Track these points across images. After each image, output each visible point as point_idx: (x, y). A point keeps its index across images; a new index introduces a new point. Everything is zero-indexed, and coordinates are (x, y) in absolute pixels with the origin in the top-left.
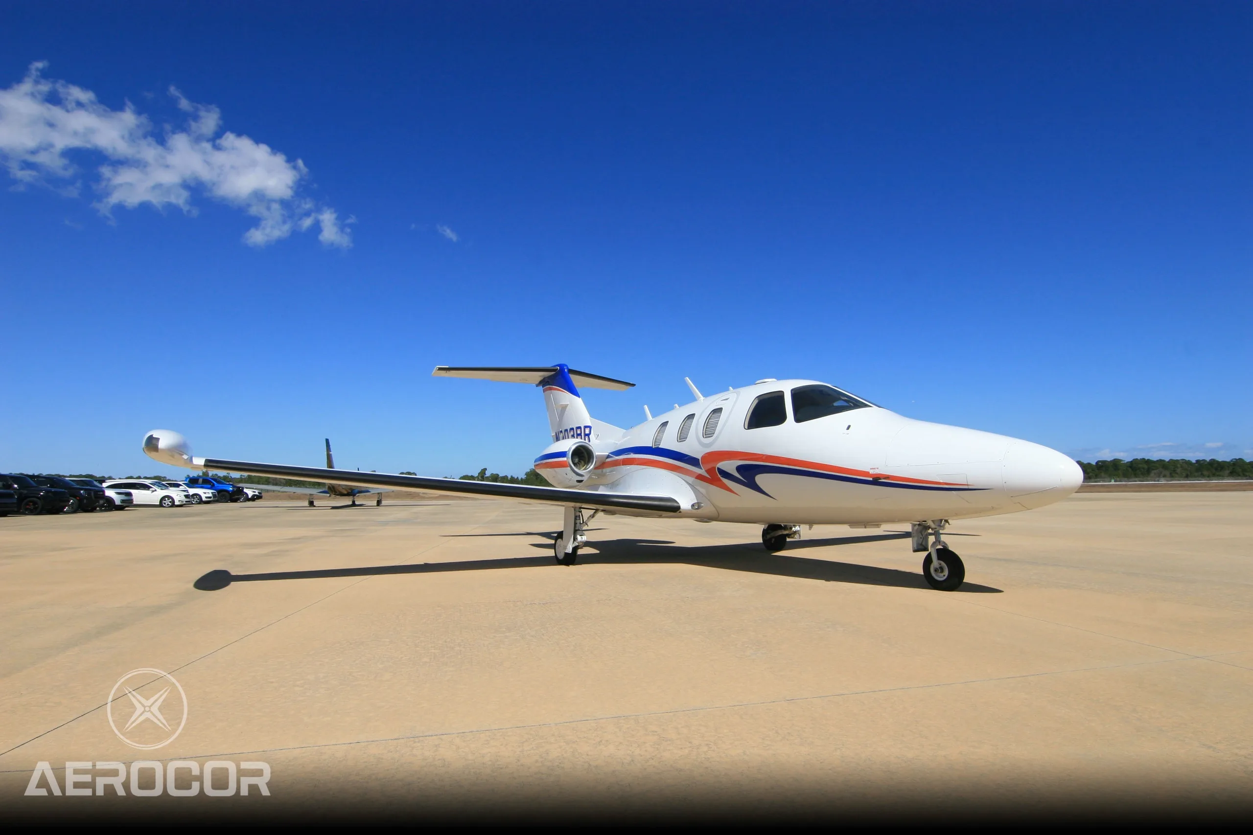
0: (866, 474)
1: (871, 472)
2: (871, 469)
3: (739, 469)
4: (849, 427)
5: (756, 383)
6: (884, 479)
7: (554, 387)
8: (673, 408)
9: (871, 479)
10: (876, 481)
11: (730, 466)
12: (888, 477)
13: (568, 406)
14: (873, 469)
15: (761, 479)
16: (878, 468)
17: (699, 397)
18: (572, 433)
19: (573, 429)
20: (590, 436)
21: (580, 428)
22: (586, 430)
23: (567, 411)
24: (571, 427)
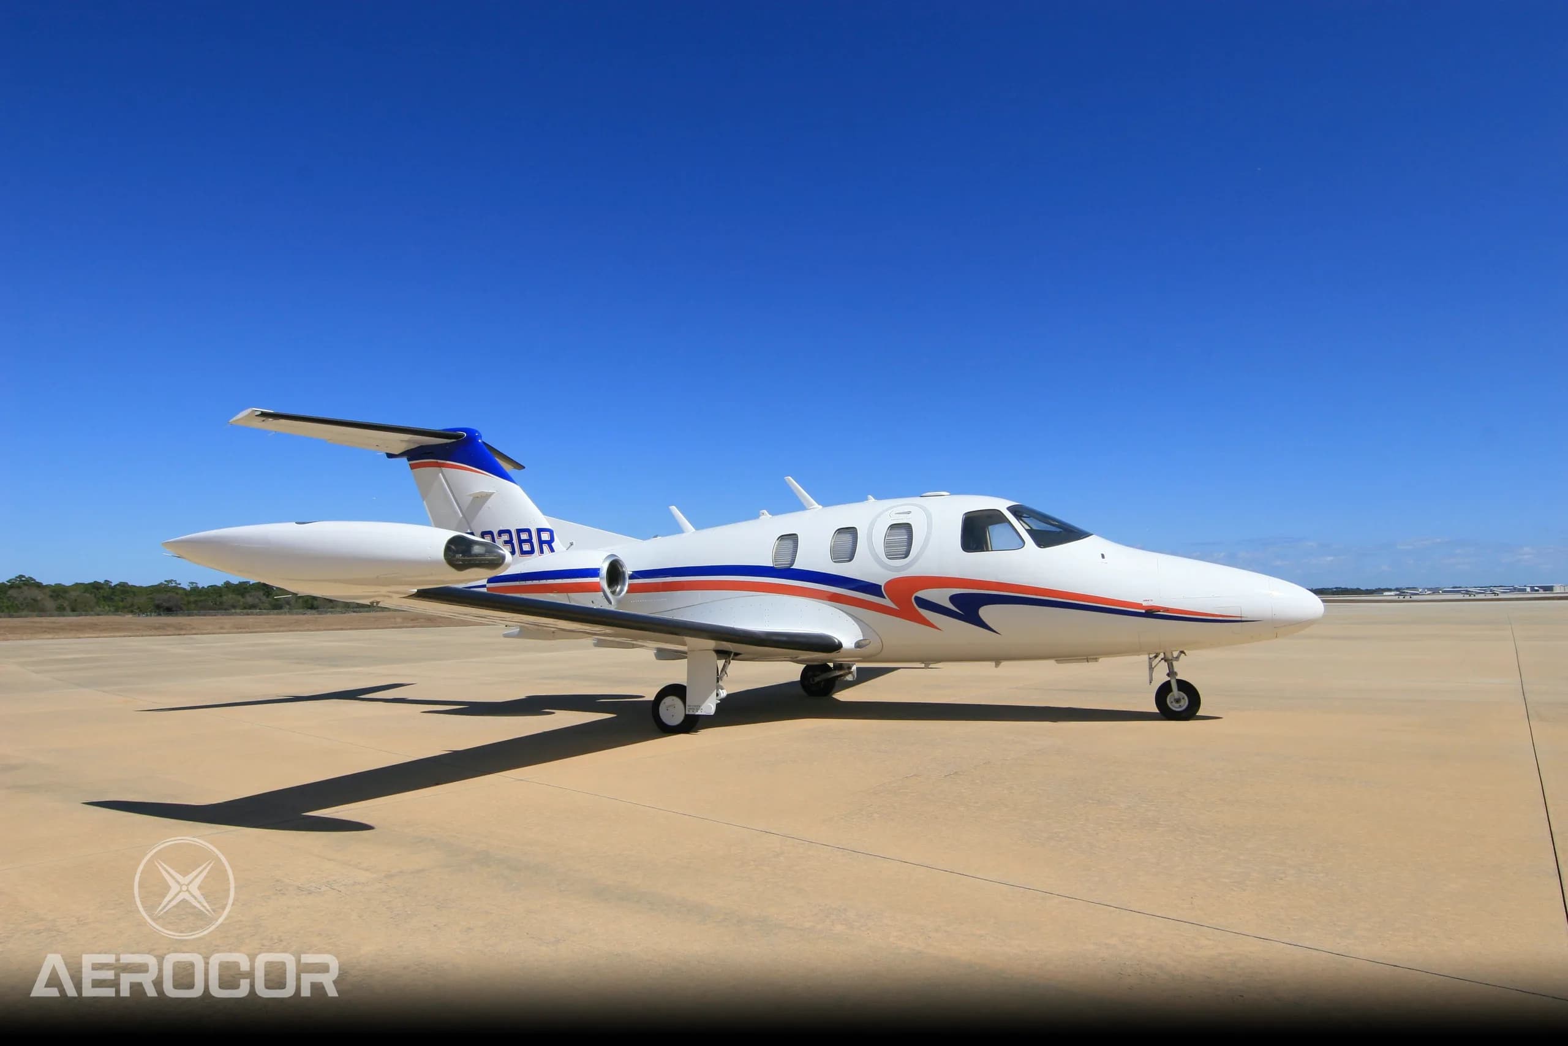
0: (1139, 606)
1: (1145, 604)
2: (1144, 601)
3: (953, 599)
4: (1103, 556)
5: (924, 495)
6: (1163, 612)
7: (448, 462)
8: (756, 516)
9: (1144, 611)
10: (1151, 613)
11: (941, 596)
12: (1167, 610)
13: (493, 497)
14: (1146, 600)
15: (986, 612)
16: (1152, 600)
17: (812, 505)
18: (506, 537)
19: (509, 532)
20: (553, 544)
21: (528, 531)
22: (542, 535)
23: (489, 503)
24: (502, 528)
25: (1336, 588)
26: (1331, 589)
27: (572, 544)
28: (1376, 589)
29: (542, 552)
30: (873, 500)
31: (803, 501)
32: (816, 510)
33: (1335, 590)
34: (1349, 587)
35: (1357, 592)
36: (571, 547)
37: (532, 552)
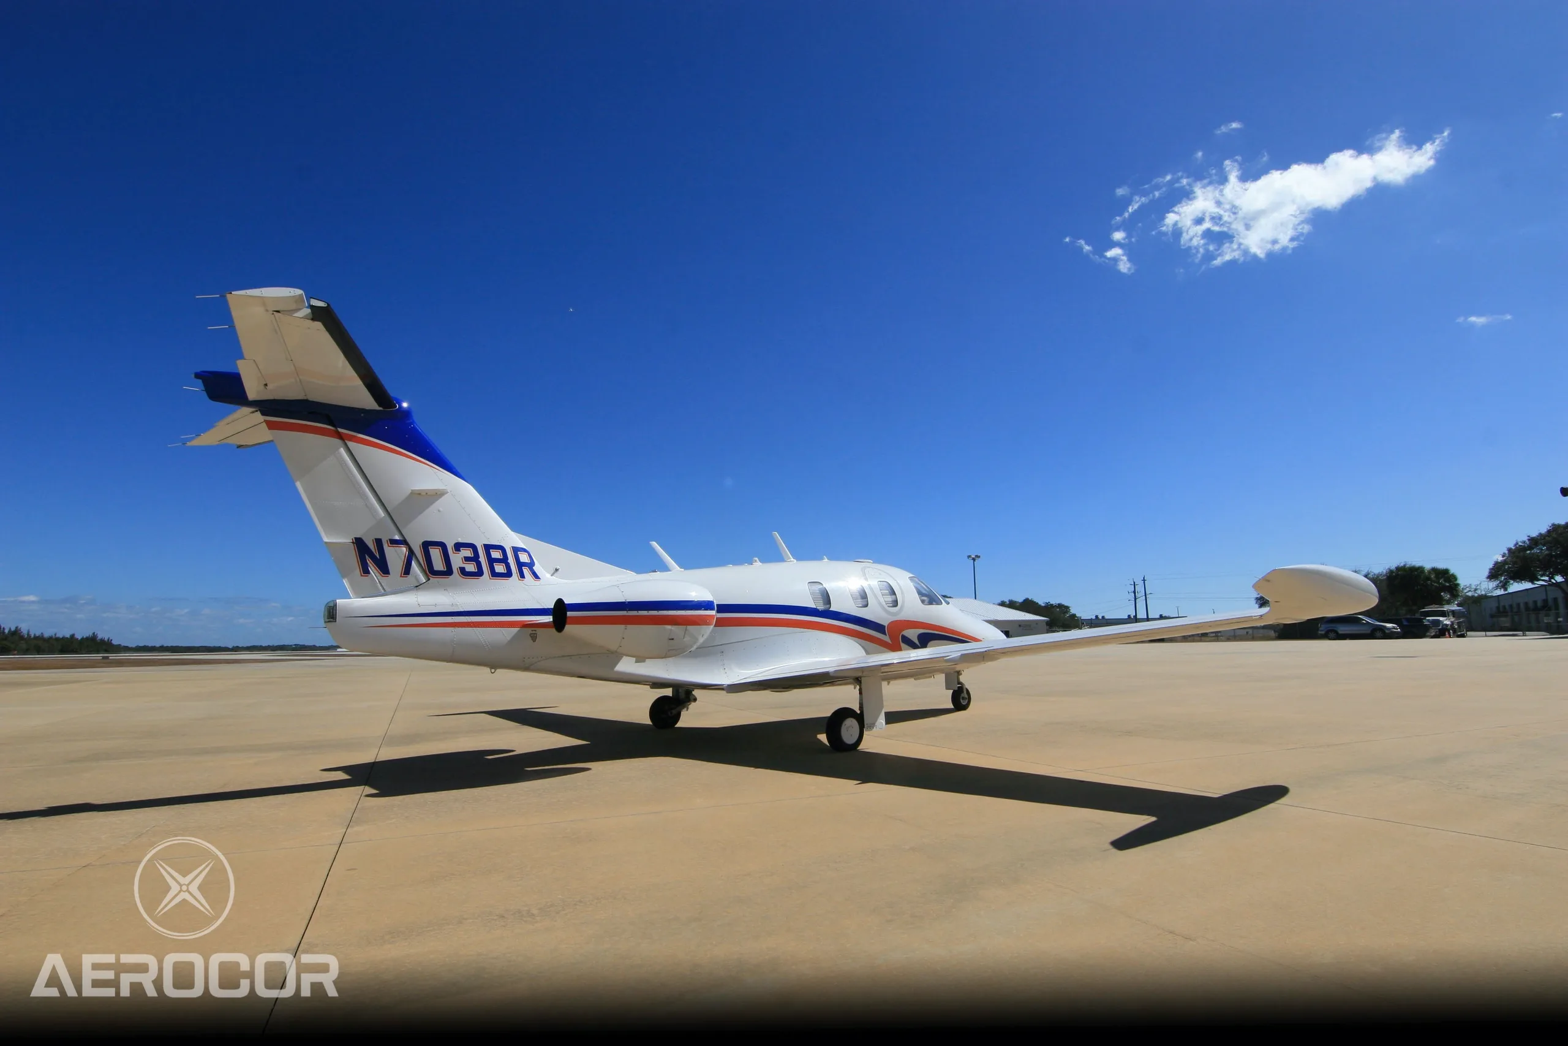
3: (921, 635)
13: (444, 497)
17: (790, 558)
18: (468, 553)
19: (473, 547)
20: (534, 568)
21: (501, 548)
22: (520, 555)
23: (440, 503)
24: (460, 540)
25: (295, 645)
26: (291, 645)
27: (557, 570)
28: (329, 646)
29: (522, 576)
30: (827, 560)
31: (783, 554)
32: (791, 563)
33: (294, 646)
34: (306, 644)
35: (314, 648)
36: (556, 574)
37: (508, 574)
